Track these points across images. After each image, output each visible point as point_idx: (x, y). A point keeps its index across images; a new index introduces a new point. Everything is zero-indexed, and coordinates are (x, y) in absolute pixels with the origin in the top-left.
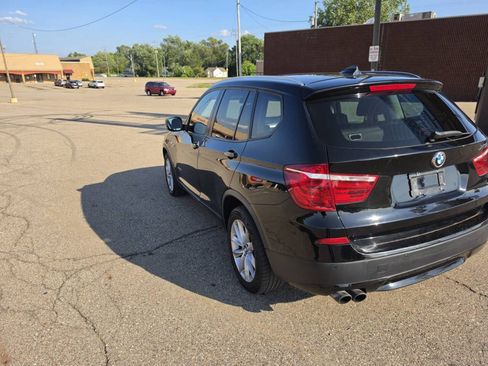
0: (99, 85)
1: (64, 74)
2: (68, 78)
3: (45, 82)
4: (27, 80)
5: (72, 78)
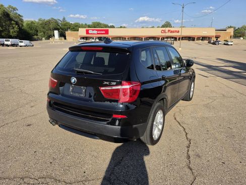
0: (230, 43)
1: (216, 37)
2: (217, 40)
3: (205, 41)
4: (197, 40)
5: (219, 40)
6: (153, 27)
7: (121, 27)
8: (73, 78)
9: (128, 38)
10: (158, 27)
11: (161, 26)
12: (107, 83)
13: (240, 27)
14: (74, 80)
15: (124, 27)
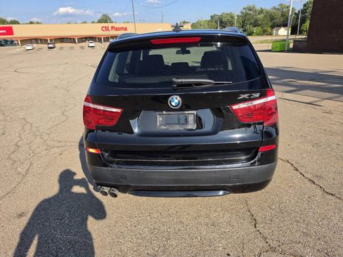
6: (85, 22)
7: (31, 23)
8: (174, 97)
9: (51, 40)
10: (93, 22)
11: (96, 21)
12: (246, 96)
13: (195, 22)
14: (175, 100)
15: (38, 23)
